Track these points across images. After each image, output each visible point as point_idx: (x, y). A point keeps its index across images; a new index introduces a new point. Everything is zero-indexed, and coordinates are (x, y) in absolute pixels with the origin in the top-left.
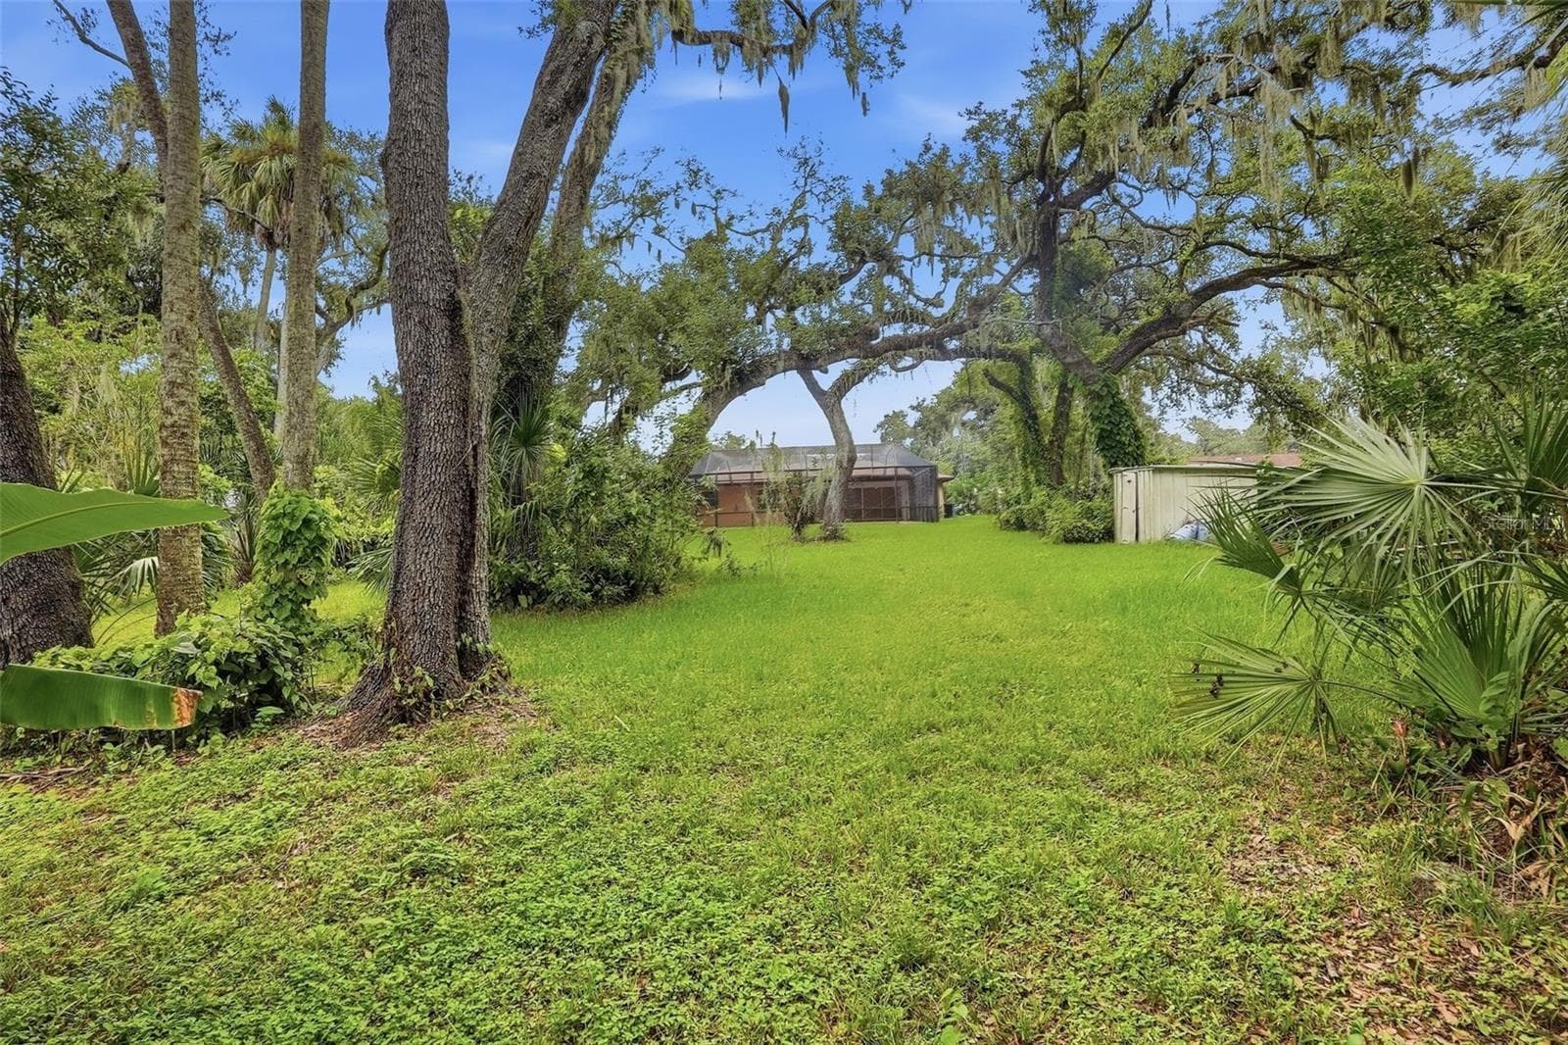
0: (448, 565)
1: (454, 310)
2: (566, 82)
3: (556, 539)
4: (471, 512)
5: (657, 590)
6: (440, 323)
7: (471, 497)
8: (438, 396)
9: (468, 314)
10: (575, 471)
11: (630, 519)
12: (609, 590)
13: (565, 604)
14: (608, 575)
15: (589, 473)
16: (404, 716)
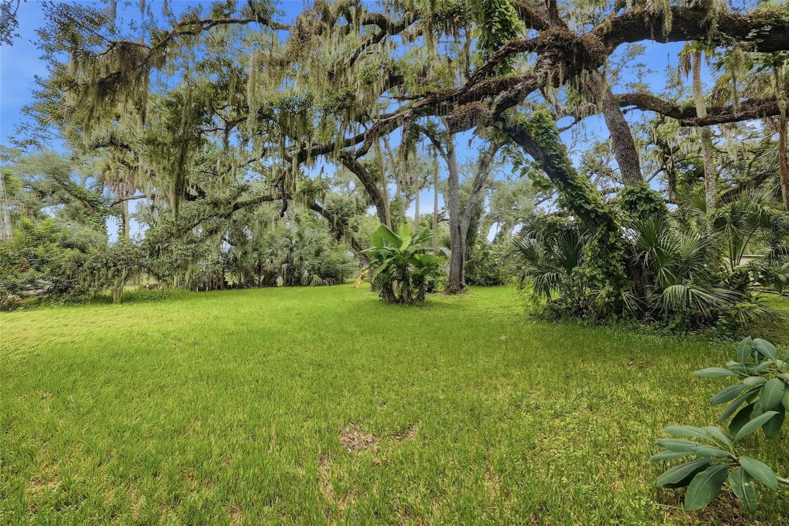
0: (458, 270)
1: (459, 228)
2: (478, 186)
3: (477, 269)
4: (462, 262)
5: (503, 284)
6: (457, 230)
7: (462, 259)
8: (457, 242)
9: (462, 228)
10: (481, 253)
11: (495, 265)
12: (489, 282)
13: (480, 284)
14: (490, 279)
15: (485, 254)
16: (452, 292)
